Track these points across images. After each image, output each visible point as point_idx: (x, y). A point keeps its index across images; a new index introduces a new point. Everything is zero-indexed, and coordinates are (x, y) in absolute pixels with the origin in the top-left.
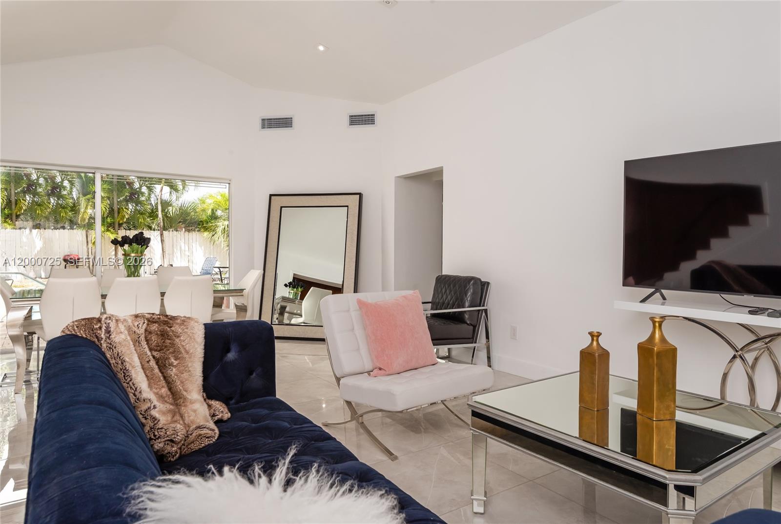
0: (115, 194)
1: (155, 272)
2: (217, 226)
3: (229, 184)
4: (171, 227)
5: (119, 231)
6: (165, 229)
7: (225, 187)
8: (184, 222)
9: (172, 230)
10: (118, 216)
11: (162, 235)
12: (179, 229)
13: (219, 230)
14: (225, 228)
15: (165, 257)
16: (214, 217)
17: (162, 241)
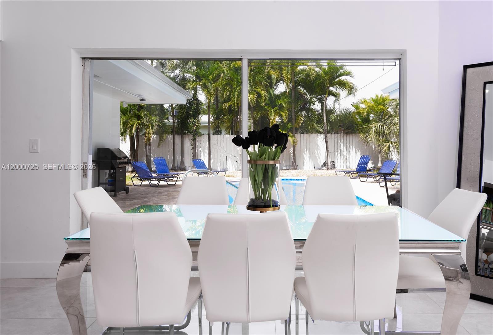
0: (293, 105)
1: (321, 167)
2: (370, 129)
3: (400, 59)
4: (333, 131)
5: (296, 134)
6: (329, 132)
7: (394, 64)
8: (343, 125)
9: (333, 133)
10: (295, 122)
11: (326, 137)
12: (339, 132)
13: (372, 132)
14: (377, 129)
15: (328, 155)
16: (366, 121)
17: (326, 142)
